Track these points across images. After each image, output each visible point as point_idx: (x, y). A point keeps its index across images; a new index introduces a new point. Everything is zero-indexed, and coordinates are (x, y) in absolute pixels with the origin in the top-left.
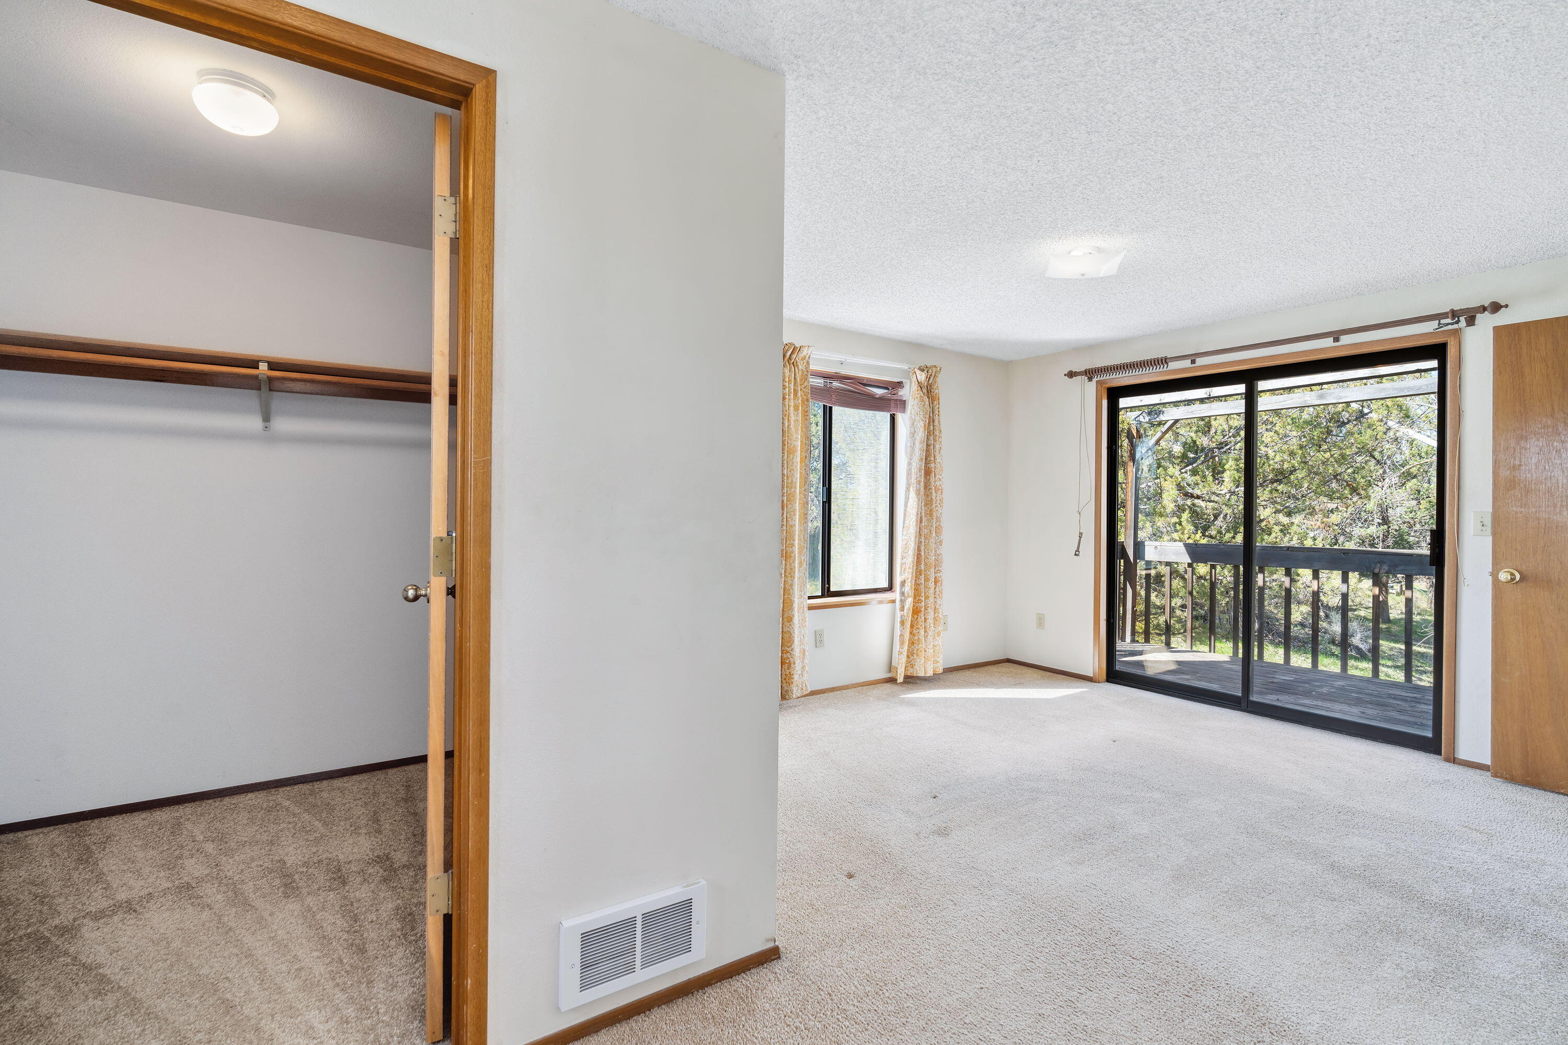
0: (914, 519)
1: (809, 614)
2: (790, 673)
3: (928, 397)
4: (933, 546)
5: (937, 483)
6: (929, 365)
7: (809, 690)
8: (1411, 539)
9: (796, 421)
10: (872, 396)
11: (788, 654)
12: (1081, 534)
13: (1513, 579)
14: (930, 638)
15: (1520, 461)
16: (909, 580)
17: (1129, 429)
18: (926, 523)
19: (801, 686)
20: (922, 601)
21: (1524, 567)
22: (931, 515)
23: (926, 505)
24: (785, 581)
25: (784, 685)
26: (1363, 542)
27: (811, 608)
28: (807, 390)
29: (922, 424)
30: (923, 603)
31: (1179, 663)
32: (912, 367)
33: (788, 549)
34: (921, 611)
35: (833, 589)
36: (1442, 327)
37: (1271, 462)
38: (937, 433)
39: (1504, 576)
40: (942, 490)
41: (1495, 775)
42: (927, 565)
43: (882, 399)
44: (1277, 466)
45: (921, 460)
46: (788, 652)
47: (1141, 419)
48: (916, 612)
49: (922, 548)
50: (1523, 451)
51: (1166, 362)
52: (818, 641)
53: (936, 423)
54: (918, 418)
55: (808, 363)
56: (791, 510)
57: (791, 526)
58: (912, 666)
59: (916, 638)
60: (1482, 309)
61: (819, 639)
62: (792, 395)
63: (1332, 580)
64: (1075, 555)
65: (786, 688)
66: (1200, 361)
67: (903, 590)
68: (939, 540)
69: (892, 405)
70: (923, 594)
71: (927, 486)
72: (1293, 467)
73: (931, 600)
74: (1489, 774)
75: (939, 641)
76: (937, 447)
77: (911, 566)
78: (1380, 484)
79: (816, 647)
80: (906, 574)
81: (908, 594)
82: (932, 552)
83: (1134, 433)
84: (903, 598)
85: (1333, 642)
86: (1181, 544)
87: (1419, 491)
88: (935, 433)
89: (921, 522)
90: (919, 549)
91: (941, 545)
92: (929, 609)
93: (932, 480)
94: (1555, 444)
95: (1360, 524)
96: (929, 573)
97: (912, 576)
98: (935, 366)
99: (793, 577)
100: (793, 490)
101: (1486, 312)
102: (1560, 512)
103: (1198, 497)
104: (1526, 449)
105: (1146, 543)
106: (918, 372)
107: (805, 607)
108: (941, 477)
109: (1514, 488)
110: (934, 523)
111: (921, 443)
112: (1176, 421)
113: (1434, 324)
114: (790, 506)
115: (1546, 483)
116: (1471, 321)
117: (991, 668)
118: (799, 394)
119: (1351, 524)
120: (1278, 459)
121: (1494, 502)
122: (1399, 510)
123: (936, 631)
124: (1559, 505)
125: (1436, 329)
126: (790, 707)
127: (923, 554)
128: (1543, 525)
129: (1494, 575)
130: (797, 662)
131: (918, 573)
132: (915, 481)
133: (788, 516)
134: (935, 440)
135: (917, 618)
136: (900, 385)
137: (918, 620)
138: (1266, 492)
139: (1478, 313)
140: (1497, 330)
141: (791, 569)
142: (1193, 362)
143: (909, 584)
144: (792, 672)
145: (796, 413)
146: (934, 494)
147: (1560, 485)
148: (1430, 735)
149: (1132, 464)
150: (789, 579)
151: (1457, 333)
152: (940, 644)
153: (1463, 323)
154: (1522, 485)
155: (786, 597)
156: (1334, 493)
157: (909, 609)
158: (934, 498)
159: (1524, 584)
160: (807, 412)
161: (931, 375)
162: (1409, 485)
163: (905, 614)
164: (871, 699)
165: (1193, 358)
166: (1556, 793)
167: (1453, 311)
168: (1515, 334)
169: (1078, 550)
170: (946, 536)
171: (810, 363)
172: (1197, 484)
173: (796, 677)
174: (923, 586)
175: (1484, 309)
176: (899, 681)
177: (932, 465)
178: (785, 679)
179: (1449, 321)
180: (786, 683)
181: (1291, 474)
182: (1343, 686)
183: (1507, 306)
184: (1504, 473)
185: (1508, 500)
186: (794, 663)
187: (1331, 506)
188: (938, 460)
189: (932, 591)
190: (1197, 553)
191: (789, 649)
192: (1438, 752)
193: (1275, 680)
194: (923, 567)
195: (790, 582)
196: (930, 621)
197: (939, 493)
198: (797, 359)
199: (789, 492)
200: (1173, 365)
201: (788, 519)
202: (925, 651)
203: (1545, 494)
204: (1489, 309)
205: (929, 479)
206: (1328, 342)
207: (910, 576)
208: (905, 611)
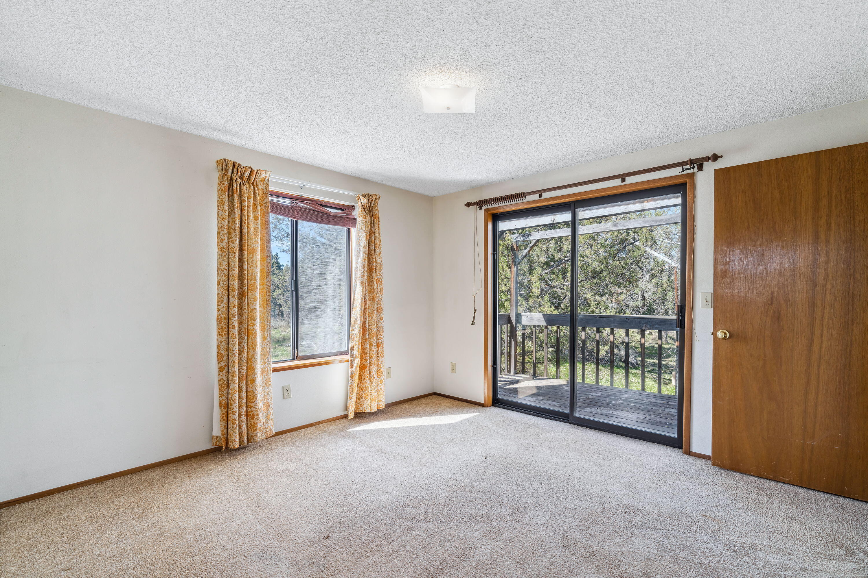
0: (360, 302)
1: (273, 376)
2: (254, 422)
3: (371, 217)
4: (375, 320)
5: (377, 277)
6: (370, 193)
7: (274, 432)
8: (654, 307)
9: (256, 228)
10: (328, 214)
11: (252, 408)
12: (475, 310)
13: (725, 337)
14: (374, 385)
15: (730, 259)
16: (357, 346)
17: (512, 245)
18: (370, 305)
19: (265, 431)
20: (368, 360)
21: (731, 329)
22: (373, 299)
23: (370, 292)
24: (247, 352)
25: (250, 432)
26: (634, 309)
27: (275, 370)
28: (267, 205)
29: (364, 235)
30: (368, 362)
31: (538, 388)
32: (358, 194)
33: (250, 327)
34: (367, 367)
35: (301, 354)
36: (684, 171)
37: (591, 267)
38: (377, 242)
39: (720, 335)
40: (381, 281)
41: (714, 464)
42: (370, 334)
43: (336, 216)
44: (593, 269)
45: (364, 260)
46: (252, 407)
47: (519, 239)
48: (363, 367)
49: (367, 323)
50: (731, 253)
51: (524, 196)
52: (285, 394)
53: (377, 234)
54: (362, 231)
55: (267, 184)
56: (251, 297)
57: (252, 310)
58: (362, 405)
59: (364, 386)
60: (707, 159)
61: (286, 393)
62: (251, 207)
63: (621, 332)
64: (472, 324)
65: (251, 434)
66: (545, 195)
67: (352, 353)
68: (380, 317)
69: (346, 222)
70: (368, 355)
71: (370, 279)
72: (601, 269)
73: (375, 358)
74: (710, 462)
75: (381, 387)
76: (378, 251)
77: (358, 336)
78: (641, 280)
79: (284, 398)
80: (355, 342)
81: (356, 356)
82: (374, 325)
83: (515, 247)
84: (352, 359)
85: (620, 360)
86: (541, 314)
87: (658, 284)
88: (376, 242)
89: (365, 304)
90: (364, 323)
91: (382, 320)
92: (373, 365)
93: (374, 275)
94: (750, 247)
95: (633, 301)
96: (372, 340)
97: (359, 343)
98: (375, 195)
99: (254, 349)
100: (253, 282)
101: (710, 161)
102: (752, 293)
103: (554, 287)
104: (733, 251)
105: (522, 314)
106: (362, 198)
107: (269, 370)
108: (381, 272)
109: (726, 277)
110: (376, 304)
111: (364, 248)
112: (538, 240)
113: (680, 169)
114: (250, 295)
115: (744, 273)
116: (700, 168)
117: (421, 400)
118: (259, 207)
119: (628, 300)
120: (594, 264)
121: (714, 286)
122: (650, 293)
123: (380, 380)
124: (751, 288)
125: (681, 172)
126: (256, 448)
127: (367, 327)
128: (743, 301)
129: (714, 334)
130: (260, 414)
131: (364, 341)
132: (360, 276)
133: (250, 302)
134: (376, 247)
135: (364, 372)
136: (352, 208)
137: (365, 373)
138: (588, 283)
139: (705, 161)
140: (717, 171)
141: (252, 343)
142: (541, 196)
143: (357, 349)
144: (256, 422)
145: (256, 222)
146: (375, 285)
147: (752, 274)
148: (675, 436)
149: (514, 266)
150: (251, 351)
151: (692, 176)
152: (383, 388)
153: (696, 169)
154: (730, 275)
155: (249, 364)
156: (621, 284)
157: (357, 366)
158: (375, 287)
159: (731, 340)
160: (267, 222)
161: (372, 201)
162: (654, 280)
163: (354, 370)
164: (325, 434)
165: (540, 193)
166: (748, 475)
167: (690, 160)
168: (727, 174)
169: (473, 321)
170: (386, 313)
171: (269, 185)
172: (554, 279)
173: (260, 425)
174: (368, 350)
175: (708, 159)
176: (350, 418)
177: (374, 264)
178: (250, 427)
179: (688, 167)
180: (251, 430)
181: (600, 273)
182: (627, 398)
183: (721, 157)
184: (720, 267)
185: (723, 284)
186: (258, 415)
187: (620, 291)
188: (378, 261)
189: (375, 352)
190: (550, 320)
191: (252, 404)
192: (680, 447)
193: (590, 397)
194: (367, 336)
195: (252, 353)
196: (374, 373)
197: (380, 283)
198: (257, 180)
199: (250, 283)
200: (529, 198)
201: (249, 304)
202: (371, 394)
203: (744, 280)
204: (712, 159)
205: (372, 274)
206: (618, 182)
207: (357, 343)
208: (354, 367)
